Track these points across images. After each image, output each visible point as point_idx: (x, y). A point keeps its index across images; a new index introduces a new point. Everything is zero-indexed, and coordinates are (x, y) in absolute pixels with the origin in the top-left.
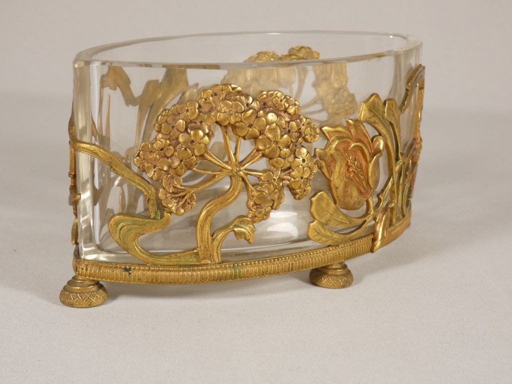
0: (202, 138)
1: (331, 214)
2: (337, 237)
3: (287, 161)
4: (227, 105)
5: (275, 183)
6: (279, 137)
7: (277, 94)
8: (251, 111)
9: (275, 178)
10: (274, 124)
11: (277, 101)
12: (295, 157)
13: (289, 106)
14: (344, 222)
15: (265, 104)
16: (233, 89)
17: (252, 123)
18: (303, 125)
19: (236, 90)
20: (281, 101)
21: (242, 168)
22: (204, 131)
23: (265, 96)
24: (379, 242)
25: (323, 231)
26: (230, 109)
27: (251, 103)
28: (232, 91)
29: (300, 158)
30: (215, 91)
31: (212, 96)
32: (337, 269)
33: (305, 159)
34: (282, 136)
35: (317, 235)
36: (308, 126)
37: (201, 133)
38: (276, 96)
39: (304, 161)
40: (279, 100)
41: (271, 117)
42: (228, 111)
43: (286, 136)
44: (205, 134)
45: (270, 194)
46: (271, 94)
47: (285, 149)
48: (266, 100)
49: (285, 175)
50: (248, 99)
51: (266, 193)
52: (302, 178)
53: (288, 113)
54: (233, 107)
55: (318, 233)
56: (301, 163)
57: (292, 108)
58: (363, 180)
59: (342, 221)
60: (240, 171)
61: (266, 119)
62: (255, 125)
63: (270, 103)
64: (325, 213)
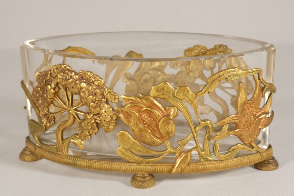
0: (50, 90)
1: (132, 145)
2: (137, 159)
3: (95, 110)
4: (61, 75)
5: (88, 121)
6: (87, 96)
7: (88, 73)
8: (71, 80)
9: (88, 117)
10: (84, 89)
11: (88, 77)
12: (101, 109)
13: (95, 81)
14: (142, 151)
15: (82, 77)
16: (65, 67)
17: (73, 86)
18: (105, 92)
19: (66, 68)
20: (90, 77)
21: (72, 109)
22: (51, 86)
23: (81, 73)
24: (175, 169)
25: (126, 153)
26: (63, 77)
27: (73, 76)
28: (64, 68)
29: (103, 109)
30: (57, 67)
31: (56, 69)
32: (140, 177)
33: (106, 110)
34: (89, 96)
35: (122, 155)
36: (109, 93)
37: (49, 87)
38: (87, 74)
39: (105, 112)
40: (89, 76)
41: (84, 85)
42: (62, 78)
43: (91, 96)
44: (51, 88)
45: (85, 126)
46: (85, 73)
47: (92, 103)
48: (82, 75)
49: (97, 117)
50: (72, 74)
51: (83, 125)
52: (105, 121)
53: (95, 84)
54: (64, 76)
55: (122, 153)
56: (104, 112)
57: (96, 82)
58: (156, 130)
59: (140, 150)
60: (70, 110)
61: (80, 86)
62: (75, 88)
63: (84, 78)
64: (127, 143)
